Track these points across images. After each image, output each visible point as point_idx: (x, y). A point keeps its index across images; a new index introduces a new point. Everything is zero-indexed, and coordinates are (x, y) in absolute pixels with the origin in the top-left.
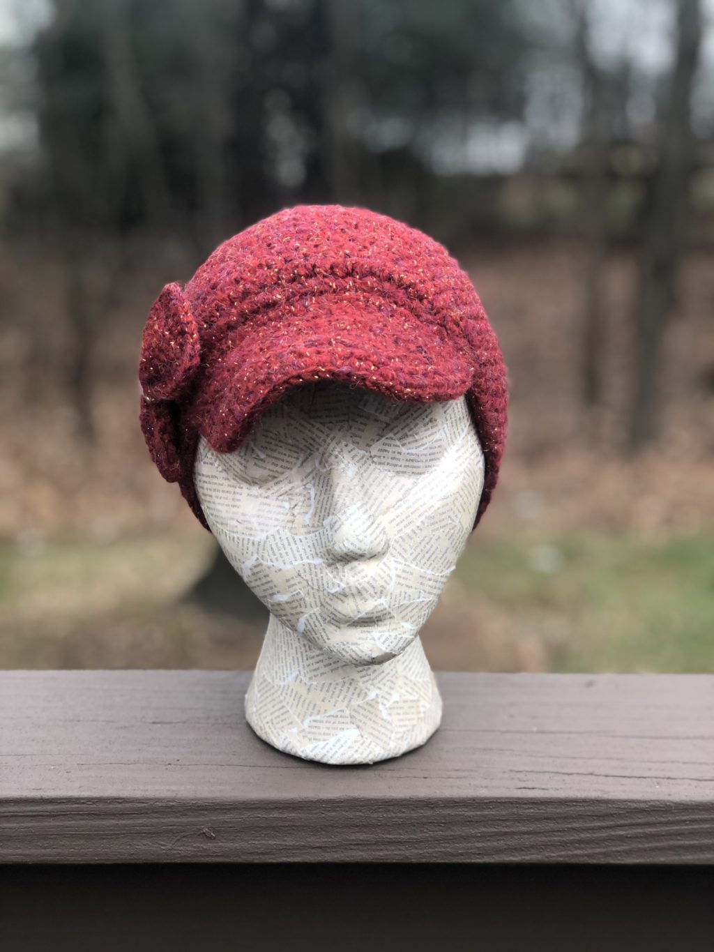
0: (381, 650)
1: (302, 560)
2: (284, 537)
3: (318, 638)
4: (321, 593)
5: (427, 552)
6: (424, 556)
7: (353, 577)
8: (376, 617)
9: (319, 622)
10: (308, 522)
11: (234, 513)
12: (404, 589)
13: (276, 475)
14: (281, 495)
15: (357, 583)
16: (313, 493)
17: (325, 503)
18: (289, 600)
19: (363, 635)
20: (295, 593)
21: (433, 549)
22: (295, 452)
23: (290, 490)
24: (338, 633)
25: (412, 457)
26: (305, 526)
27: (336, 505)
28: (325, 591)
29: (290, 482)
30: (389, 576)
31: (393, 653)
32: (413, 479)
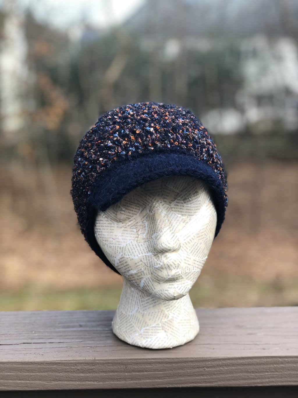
0: (178, 293)
1: (142, 254)
2: (134, 244)
3: (150, 289)
4: (151, 268)
5: (196, 249)
6: (195, 251)
7: (166, 260)
8: (176, 278)
9: (150, 281)
10: (145, 237)
11: (111, 235)
12: (187, 265)
13: (130, 217)
14: (132, 226)
15: (167, 263)
16: (146, 224)
17: (152, 228)
18: (137, 273)
19: (170, 286)
20: (139, 269)
21: (199, 248)
22: (138, 207)
23: (136, 224)
24: (159, 286)
25: (189, 208)
26: (143, 239)
27: (158, 228)
28: (153, 267)
29: (136, 220)
30: (181, 259)
31: (183, 294)
32: (189, 218)
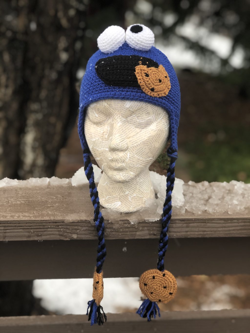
0: (122, 179)
1: (104, 148)
2: (100, 141)
3: (106, 172)
4: (107, 159)
5: (141, 152)
6: (140, 153)
7: (115, 156)
8: (121, 169)
9: (106, 167)
10: (106, 137)
11: (88, 132)
12: (131, 162)
13: (101, 122)
14: (101, 128)
15: (116, 158)
16: (109, 129)
17: (111, 132)
18: (100, 160)
19: (118, 174)
20: (101, 158)
21: (143, 151)
23: (104, 127)
24: (111, 172)
25: (140, 123)
26: (105, 138)
27: (113, 134)
29: (104, 125)
30: (127, 157)
31: (126, 180)
32: (140, 130)
